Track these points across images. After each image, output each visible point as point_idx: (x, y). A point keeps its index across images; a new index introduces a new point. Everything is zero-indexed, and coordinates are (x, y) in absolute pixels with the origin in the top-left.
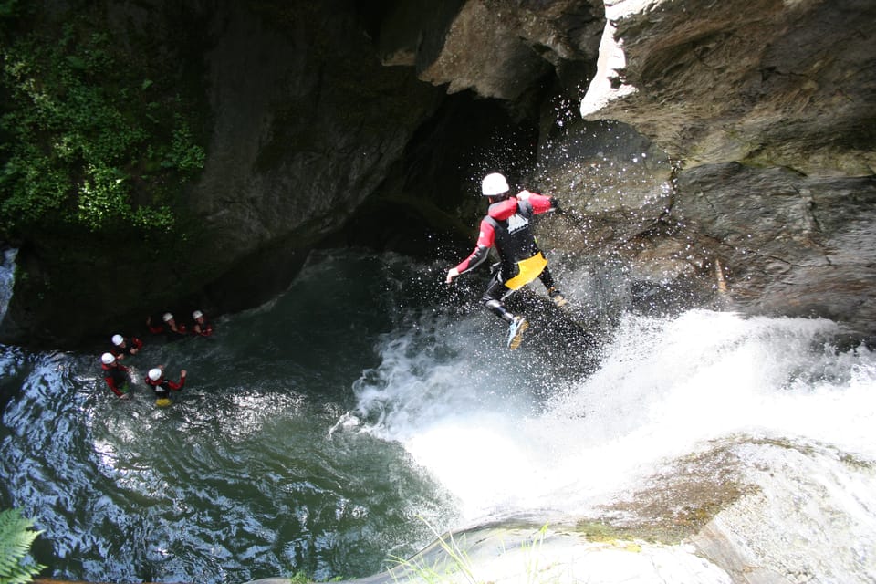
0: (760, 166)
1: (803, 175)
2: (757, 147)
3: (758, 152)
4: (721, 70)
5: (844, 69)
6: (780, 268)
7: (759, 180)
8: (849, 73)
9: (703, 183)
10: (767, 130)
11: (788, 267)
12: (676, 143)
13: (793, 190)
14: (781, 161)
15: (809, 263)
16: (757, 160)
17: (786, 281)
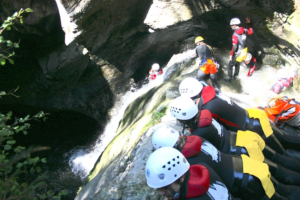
0: (111, 41)
1: (123, 38)
2: (109, 36)
3: (110, 37)
4: (101, 20)
5: (125, 11)
6: (124, 63)
7: (112, 44)
8: (126, 12)
9: (98, 52)
10: (111, 31)
11: (126, 62)
12: (91, 43)
13: (121, 43)
14: (116, 37)
15: (131, 58)
16: (110, 40)
17: (127, 65)
